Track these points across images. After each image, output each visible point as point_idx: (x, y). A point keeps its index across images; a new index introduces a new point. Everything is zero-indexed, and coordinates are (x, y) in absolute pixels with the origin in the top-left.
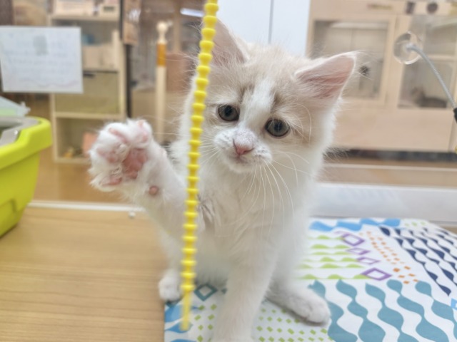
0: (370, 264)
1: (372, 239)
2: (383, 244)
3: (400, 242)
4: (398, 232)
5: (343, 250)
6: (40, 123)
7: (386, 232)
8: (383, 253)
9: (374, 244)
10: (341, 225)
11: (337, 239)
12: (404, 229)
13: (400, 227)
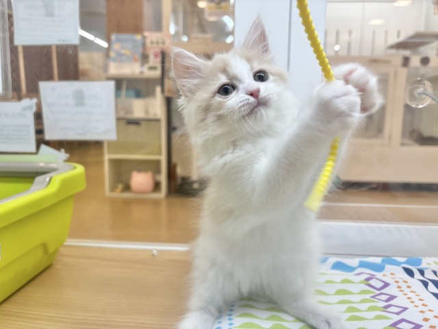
0: (398, 314)
1: (397, 282)
2: (409, 287)
3: (425, 284)
4: (422, 272)
5: (368, 296)
6: (75, 168)
7: (410, 273)
8: (409, 298)
9: (399, 287)
10: (362, 265)
11: (361, 282)
12: (427, 269)
13: (422, 267)
